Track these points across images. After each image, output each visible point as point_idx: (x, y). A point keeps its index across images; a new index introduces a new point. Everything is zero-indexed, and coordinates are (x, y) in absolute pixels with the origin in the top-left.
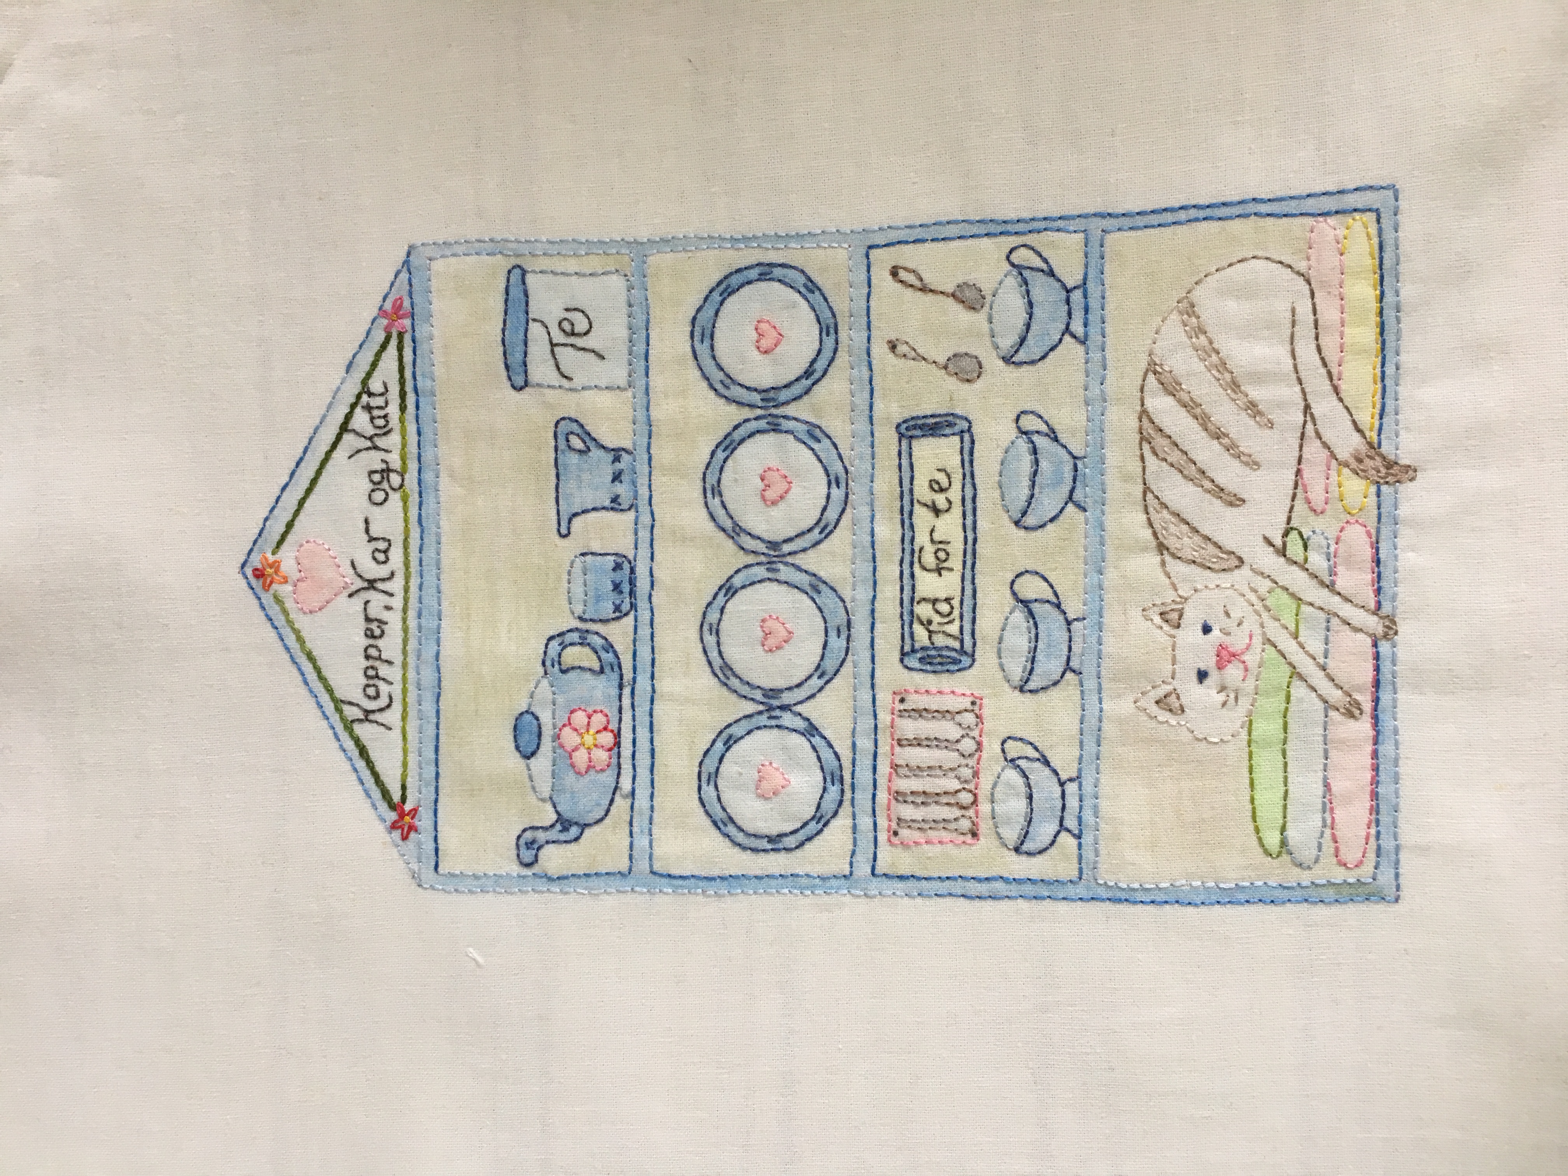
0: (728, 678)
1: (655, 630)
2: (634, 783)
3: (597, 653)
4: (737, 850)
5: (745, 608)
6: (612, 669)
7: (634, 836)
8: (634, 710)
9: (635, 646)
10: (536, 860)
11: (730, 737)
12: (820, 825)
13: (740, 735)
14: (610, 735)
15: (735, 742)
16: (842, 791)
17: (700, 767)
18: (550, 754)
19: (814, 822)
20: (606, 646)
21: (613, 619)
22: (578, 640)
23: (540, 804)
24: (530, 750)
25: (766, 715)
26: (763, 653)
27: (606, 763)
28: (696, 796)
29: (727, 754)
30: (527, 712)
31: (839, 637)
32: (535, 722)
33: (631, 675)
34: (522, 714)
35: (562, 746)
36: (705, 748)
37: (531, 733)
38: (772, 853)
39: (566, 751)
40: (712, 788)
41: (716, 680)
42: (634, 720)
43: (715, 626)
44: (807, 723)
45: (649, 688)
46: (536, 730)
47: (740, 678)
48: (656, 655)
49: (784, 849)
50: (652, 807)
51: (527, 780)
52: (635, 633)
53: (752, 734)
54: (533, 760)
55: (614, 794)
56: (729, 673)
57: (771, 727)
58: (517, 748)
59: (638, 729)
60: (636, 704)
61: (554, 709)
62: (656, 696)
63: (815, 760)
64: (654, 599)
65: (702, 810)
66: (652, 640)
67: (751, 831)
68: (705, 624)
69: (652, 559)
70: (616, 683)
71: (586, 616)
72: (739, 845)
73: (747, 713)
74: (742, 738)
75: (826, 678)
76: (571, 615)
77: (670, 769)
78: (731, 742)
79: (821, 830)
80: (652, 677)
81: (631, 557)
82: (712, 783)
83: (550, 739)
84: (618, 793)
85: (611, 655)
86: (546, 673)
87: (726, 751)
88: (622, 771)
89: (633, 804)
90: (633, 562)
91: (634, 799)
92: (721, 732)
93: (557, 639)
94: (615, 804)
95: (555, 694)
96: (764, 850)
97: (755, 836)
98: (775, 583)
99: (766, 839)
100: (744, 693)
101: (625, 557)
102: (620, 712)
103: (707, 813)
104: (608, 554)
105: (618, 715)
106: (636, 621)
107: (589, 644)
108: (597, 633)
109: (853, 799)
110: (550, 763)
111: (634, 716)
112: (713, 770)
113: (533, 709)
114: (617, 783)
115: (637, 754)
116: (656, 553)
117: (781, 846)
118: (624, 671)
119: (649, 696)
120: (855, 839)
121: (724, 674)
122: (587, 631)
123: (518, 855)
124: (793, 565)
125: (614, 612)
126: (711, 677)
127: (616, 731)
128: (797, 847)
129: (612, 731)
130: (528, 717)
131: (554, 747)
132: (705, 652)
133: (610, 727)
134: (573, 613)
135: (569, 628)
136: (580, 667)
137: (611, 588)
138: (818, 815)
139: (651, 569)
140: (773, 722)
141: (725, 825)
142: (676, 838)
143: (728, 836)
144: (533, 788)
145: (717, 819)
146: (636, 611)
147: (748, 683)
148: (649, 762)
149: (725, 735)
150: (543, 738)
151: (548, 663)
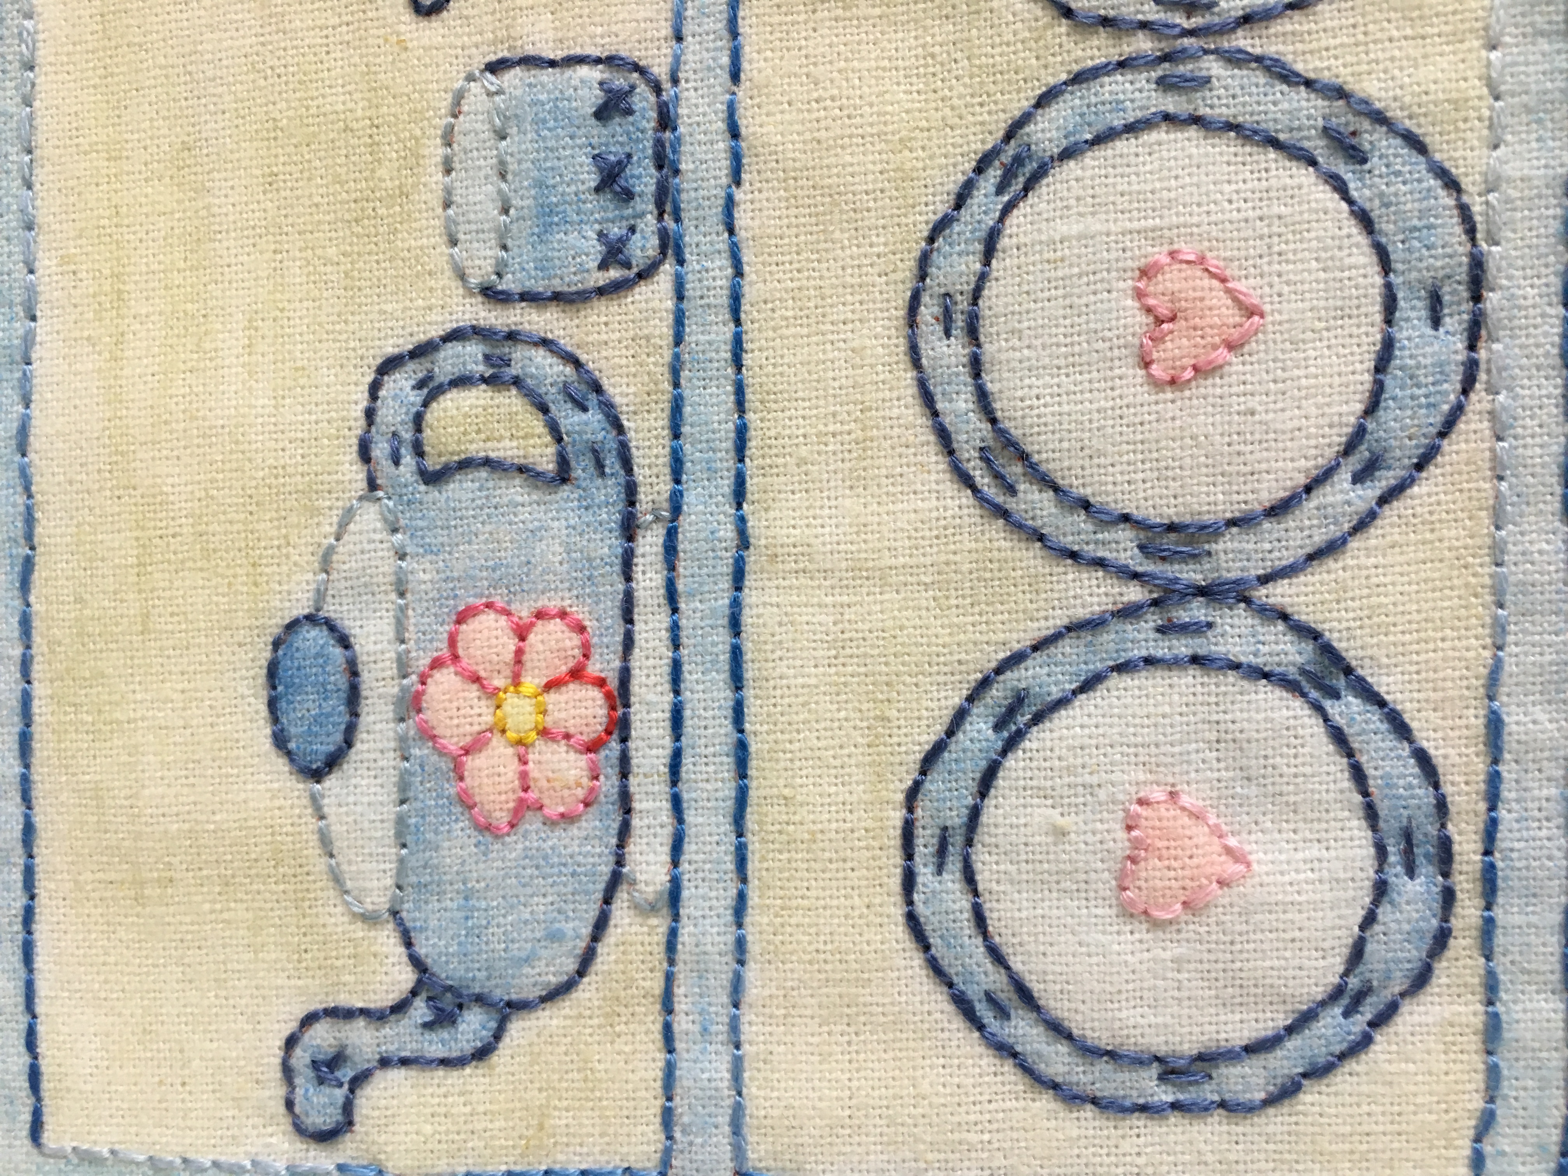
0: (1011, 490)
1: (747, 326)
2: (675, 863)
3: (544, 409)
4: (1045, 1102)
5: (1076, 229)
6: (600, 466)
7: (679, 1045)
8: (675, 610)
9: (676, 385)
10: (349, 1123)
11: (1019, 700)
12: (1359, 1022)
13: (1056, 692)
14: (596, 694)
15: (1038, 718)
16: (1448, 897)
17: (910, 809)
18: (390, 760)
19: (1338, 1011)
20: (579, 389)
21: (601, 292)
22: (481, 369)
23: (359, 931)
24: (324, 747)
25: (1153, 619)
26: (1145, 395)
27: (580, 793)
28: (898, 912)
29: (1010, 762)
30: (311, 619)
31: (1436, 322)
32: (337, 652)
33: (665, 487)
34: (292, 626)
35: (428, 735)
36: (928, 738)
37: (324, 693)
38: (1174, 1118)
39: (441, 752)
40: (952, 879)
41: (966, 497)
42: (676, 644)
43: (963, 304)
44: (1308, 647)
45: (728, 532)
46: (341, 681)
47: (1056, 489)
48: (751, 416)
49: (1222, 1104)
50: (741, 944)
51: (313, 850)
52: (678, 340)
53: (1101, 691)
54: (331, 782)
55: (608, 900)
56: (1013, 471)
57: (1173, 664)
58: (280, 741)
59: (691, 675)
60: (680, 586)
61: (403, 609)
62: (752, 558)
63: (1345, 782)
64: (742, 218)
65: (917, 960)
66: (738, 363)
67: (1100, 1036)
68: (925, 299)
69: (735, 76)
70: (611, 516)
71: (509, 284)
72: (1055, 1086)
73: (1081, 613)
74: (1062, 703)
75: (1385, 479)
76: (456, 284)
77: (802, 814)
78: (1022, 719)
79: (1365, 1042)
80: (739, 494)
81: (660, 70)
82: (954, 865)
83: (388, 711)
84: (622, 898)
85: (594, 418)
86: (372, 485)
87: (1004, 753)
88: (636, 822)
89: (673, 935)
90: (666, 85)
91: (676, 918)
92: (985, 684)
93: (411, 366)
94: (612, 935)
95: (402, 557)
96: (1143, 1109)
97: (1112, 1055)
98: (1192, 132)
99: (1155, 1070)
100: (1069, 541)
101: (637, 68)
102: (628, 617)
103: (935, 968)
104: (581, 60)
105: (620, 629)
106: (680, 296)
107: (517, 382)
108: (545, 343)
109: (1488, 928)
110: (386, 795)
111: (675, 629)
112: (956, 818)
113: (330, 610)
114: (620, 862)
115: (687, 761)
116: (748, 52)
117: (1209, 1093)
118: (640, 474)
119: (728, 557)
120: (1493, 1075)
121: (998, 476)
122: (512, 336)
123: (289, 1104)
124: (1259, 59)
125: (603, 266)
126: (950, 487)
127: (613, 683)
128: (1271, 1101)
129: (601, 683)
130: (314, 637)
131: (402, 740)
132: (927, 398)
133: (594, 668)
134: (462, 276)
135: (449, 327)
136: (487, 462)
137: (592, 180)
138: (1354, 982)
139: (731, 109)
140: (1183, 647)
141: (1003, 1013)
142: (825, 1057)
143: (1015, 1055)
144: (337, 878)
145: (974, 993)
146: (681, 262)
147: (1086, 505)
148: (729, 790)
149: (998, 694)
150: (365, 708)
151: (380, 450)
